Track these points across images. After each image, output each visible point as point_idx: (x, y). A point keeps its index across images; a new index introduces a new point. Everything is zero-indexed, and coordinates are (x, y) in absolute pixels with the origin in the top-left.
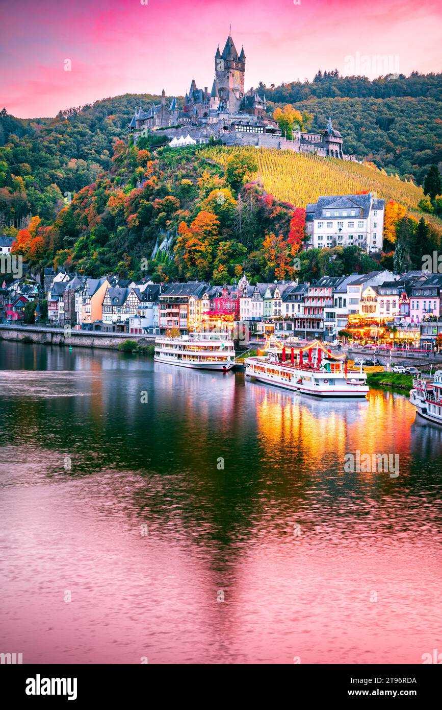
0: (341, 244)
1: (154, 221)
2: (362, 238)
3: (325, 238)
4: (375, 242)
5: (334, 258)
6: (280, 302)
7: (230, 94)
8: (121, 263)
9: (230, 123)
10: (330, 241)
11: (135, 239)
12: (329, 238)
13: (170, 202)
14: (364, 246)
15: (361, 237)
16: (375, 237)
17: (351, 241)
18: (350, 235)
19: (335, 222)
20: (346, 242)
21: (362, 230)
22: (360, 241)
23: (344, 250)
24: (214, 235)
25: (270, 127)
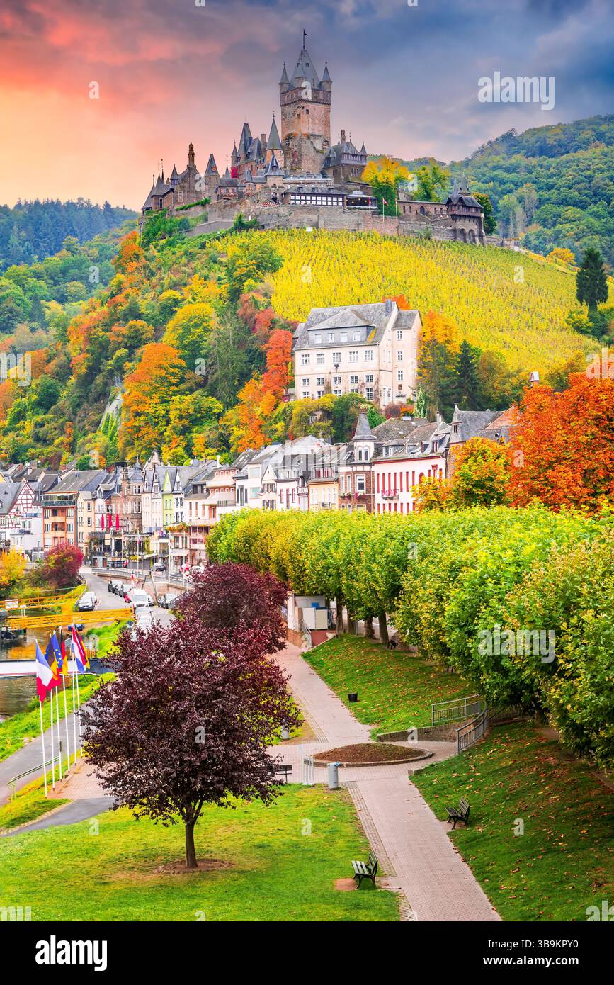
0: (340, 391)
1: (106, 366)
2: (372, 380)
3: (314, 381)
4: (400, 387)
5: (319, 417)
6: (181, 499)
7: (303, 144)
8: (61, 438)
9: (283, 191)
10: (321, 388)
11: (80, 397)
12: (321, 381)
13: (137, 331)
14: (375, 395)
15: (370, 378)
16: (401, 377)
17: (355, 386)
18: (354, 374)
19: (329, 354)
20: (346, 387)
21: (373, 365)
22: (370, 385)
23: (336, 403)
24: (173, 385)
25: (357, 194)
